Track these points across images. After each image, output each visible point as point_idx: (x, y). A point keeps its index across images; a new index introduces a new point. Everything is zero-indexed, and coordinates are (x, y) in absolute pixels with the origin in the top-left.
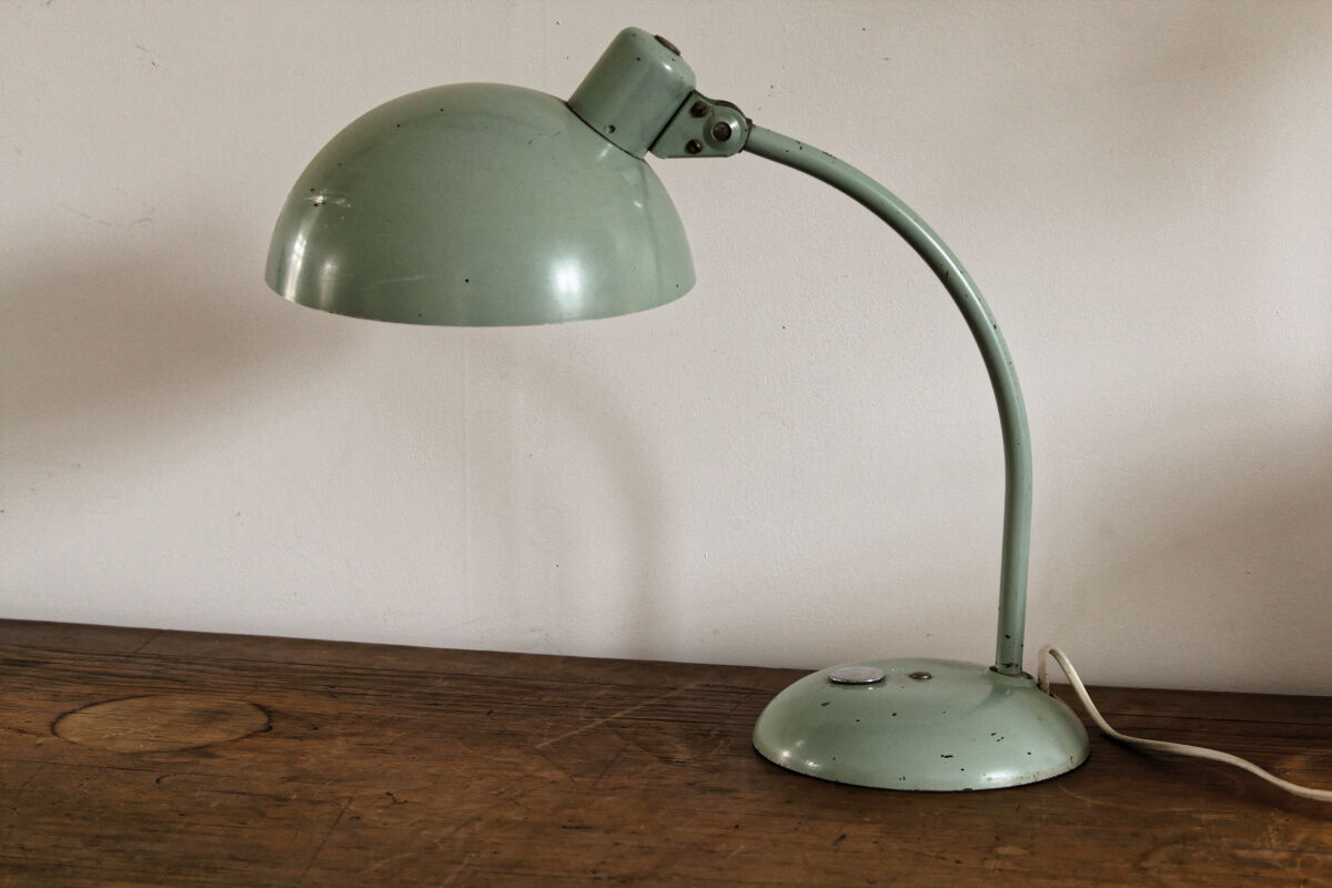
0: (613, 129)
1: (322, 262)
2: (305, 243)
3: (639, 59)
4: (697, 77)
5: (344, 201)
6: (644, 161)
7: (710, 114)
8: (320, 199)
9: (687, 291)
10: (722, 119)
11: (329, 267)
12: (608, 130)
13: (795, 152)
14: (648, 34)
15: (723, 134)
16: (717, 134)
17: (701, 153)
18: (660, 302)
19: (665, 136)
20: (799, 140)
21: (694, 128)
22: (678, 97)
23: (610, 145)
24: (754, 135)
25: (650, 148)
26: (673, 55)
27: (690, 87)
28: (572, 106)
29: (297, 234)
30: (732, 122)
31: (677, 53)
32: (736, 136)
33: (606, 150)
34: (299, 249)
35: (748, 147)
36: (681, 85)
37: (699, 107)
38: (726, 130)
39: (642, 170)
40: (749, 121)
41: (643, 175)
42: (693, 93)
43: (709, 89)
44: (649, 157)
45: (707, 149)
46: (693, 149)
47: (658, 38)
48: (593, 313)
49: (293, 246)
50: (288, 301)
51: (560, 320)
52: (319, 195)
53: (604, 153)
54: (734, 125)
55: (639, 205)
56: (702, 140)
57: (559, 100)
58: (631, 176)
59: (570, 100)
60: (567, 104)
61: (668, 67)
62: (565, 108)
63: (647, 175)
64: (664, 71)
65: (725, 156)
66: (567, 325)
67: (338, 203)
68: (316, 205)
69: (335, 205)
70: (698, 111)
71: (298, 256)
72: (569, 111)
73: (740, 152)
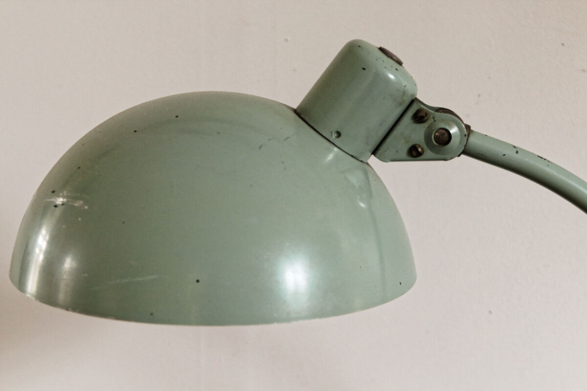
0: (339, 134)
1: (61, 261)
2: (47, 237)
3: (364, 69)
4: (418, 85)
5: (81, 202)
6: (368, 164)
7: (431, 121)
8: (60, 201)
9: (409, 288)
10: (443, 125)
11: (68, 264)
12: (334, 135)
13: (511, 156)
14: (372, 46)
15: (444, 139)
16: (437, 139)
17: (422, 157)
18: (384, 300)
19: (389, 140)
20: (515, 145)
21: (417, 134)
22: (400, 104)
23: (336, 149)
24: (473, 139)
25: (374, 153)
26: (397, 66)
27: (414, 95)
28: (299, 113)
29: (40, 228)
30: (452, 127)
31: (400, 63)
32: (455, 142)
33: (333, 154)
34: (42, 242)
35: (467, 152)
36: (404, 93)
37: (421, 114)
38: (446, 135)
39: (366, 173)
40: (468, 127)
41: (367, 178)
42: (414, 101)
43: (430, 98)
44: (373, 160)
45: (428, 153)
46: (414, 153)
47: (381, 49)
48: (319, 313)
49: (35, 241)
50: (28, 298)
51: (288, 320)
52: (59, 196)
53: (330, 157)
54: (454, 130)
55: (362, 205)
56: (424, 145)
57: (289, 107)
58: (356, 178)
59: (299, 106)
60: (295, 111)
61: (391, 76)
62: (294, 115)
63: (370, 176)
64: (388, 79)
65: (445, 160)
66: (294, 324)
67: (76, 205)
68: (56, 206)
69: (73, 207)
70: (420, 117)
71: (40, 250)
72: (297, 118)
73: (459, 156)
